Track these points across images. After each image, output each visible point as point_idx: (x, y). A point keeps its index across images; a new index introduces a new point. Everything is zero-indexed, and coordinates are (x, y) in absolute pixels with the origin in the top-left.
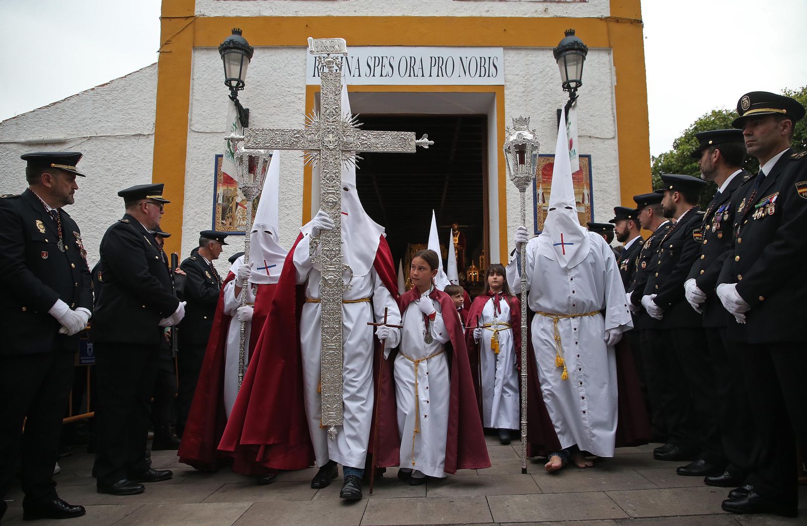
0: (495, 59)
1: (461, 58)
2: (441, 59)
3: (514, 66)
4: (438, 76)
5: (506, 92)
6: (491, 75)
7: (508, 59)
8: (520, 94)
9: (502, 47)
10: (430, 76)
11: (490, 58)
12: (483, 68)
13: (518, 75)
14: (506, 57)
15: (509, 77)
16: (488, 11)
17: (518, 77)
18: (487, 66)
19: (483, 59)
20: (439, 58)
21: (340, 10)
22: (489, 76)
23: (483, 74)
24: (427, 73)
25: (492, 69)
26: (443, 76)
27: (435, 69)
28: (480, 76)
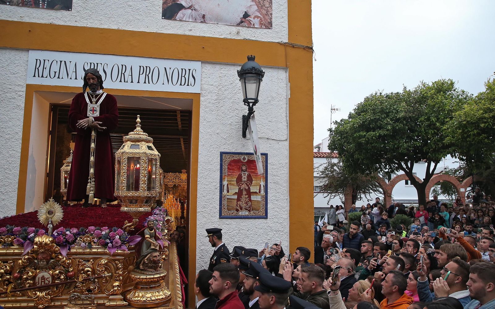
0: (194, 71)
1: (165, 68)
2: (148, 68)
3: (209, 77)
4: (145, 83)
5: (202, 99)
6: (190, 84)
7: (205, 71)
8: (213, 101)
9: (200, 61)
10: (139, 82)
11: (189, 70)
12: (183, 78)
13: (212, 85)
14: (203, 70)
15: (205, 86)
16: (191, 30)
17: (212, 87)
18: (187, 76)
19: (184, 70)
20: (147, 67)
21: (62, 19)
22: (188, 85)
23: (183, 84)
24: (135, 79)
25: (191, 79)
26: (149, 83)
27: (142, 77)
28: (181, 85)
